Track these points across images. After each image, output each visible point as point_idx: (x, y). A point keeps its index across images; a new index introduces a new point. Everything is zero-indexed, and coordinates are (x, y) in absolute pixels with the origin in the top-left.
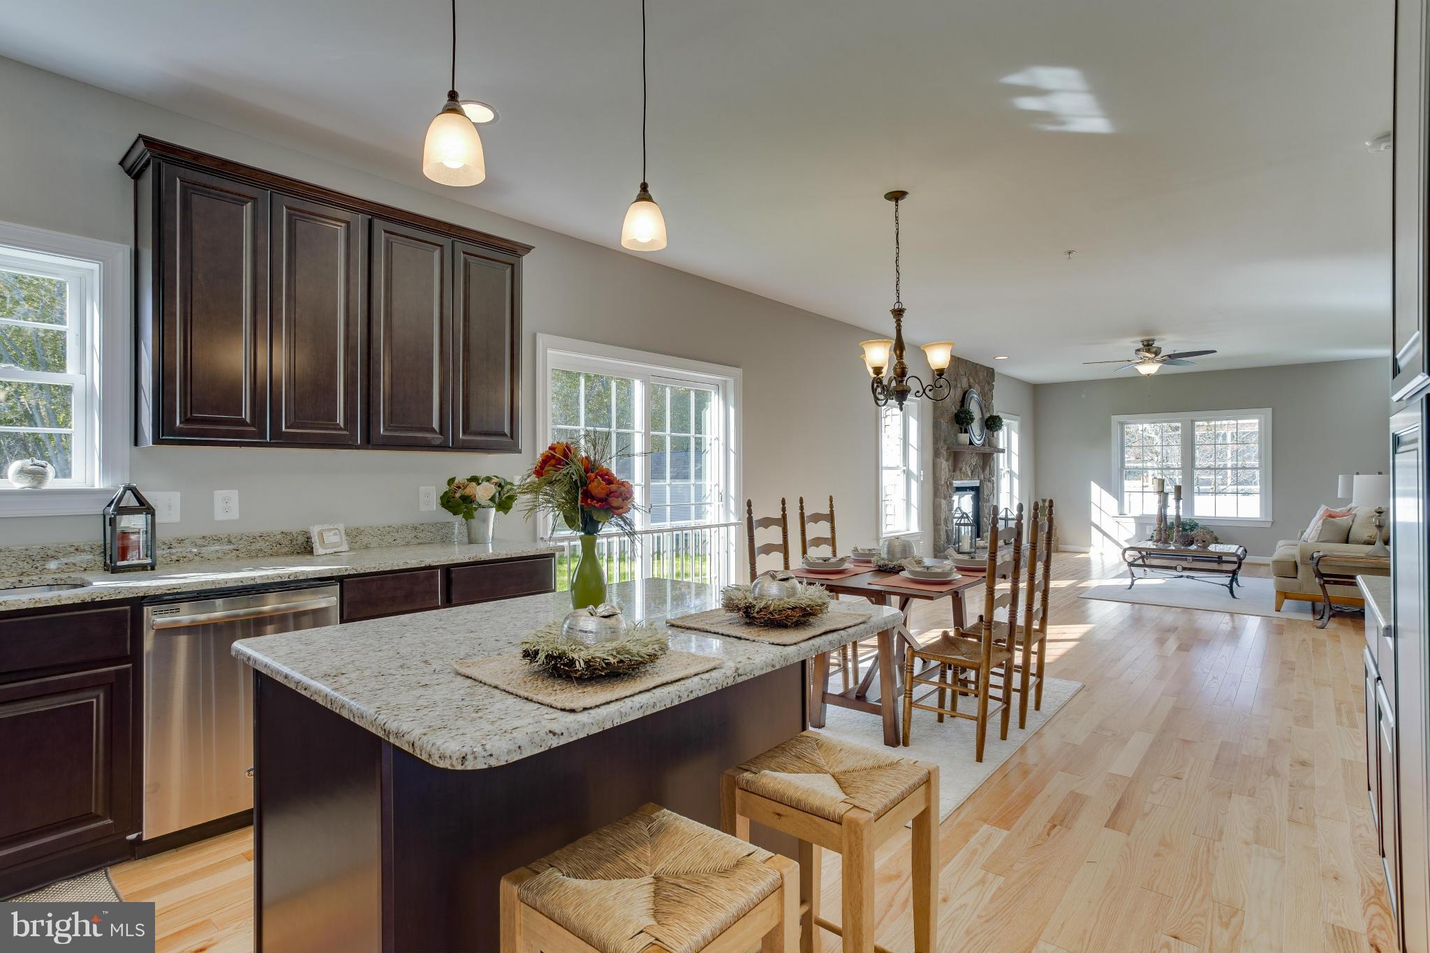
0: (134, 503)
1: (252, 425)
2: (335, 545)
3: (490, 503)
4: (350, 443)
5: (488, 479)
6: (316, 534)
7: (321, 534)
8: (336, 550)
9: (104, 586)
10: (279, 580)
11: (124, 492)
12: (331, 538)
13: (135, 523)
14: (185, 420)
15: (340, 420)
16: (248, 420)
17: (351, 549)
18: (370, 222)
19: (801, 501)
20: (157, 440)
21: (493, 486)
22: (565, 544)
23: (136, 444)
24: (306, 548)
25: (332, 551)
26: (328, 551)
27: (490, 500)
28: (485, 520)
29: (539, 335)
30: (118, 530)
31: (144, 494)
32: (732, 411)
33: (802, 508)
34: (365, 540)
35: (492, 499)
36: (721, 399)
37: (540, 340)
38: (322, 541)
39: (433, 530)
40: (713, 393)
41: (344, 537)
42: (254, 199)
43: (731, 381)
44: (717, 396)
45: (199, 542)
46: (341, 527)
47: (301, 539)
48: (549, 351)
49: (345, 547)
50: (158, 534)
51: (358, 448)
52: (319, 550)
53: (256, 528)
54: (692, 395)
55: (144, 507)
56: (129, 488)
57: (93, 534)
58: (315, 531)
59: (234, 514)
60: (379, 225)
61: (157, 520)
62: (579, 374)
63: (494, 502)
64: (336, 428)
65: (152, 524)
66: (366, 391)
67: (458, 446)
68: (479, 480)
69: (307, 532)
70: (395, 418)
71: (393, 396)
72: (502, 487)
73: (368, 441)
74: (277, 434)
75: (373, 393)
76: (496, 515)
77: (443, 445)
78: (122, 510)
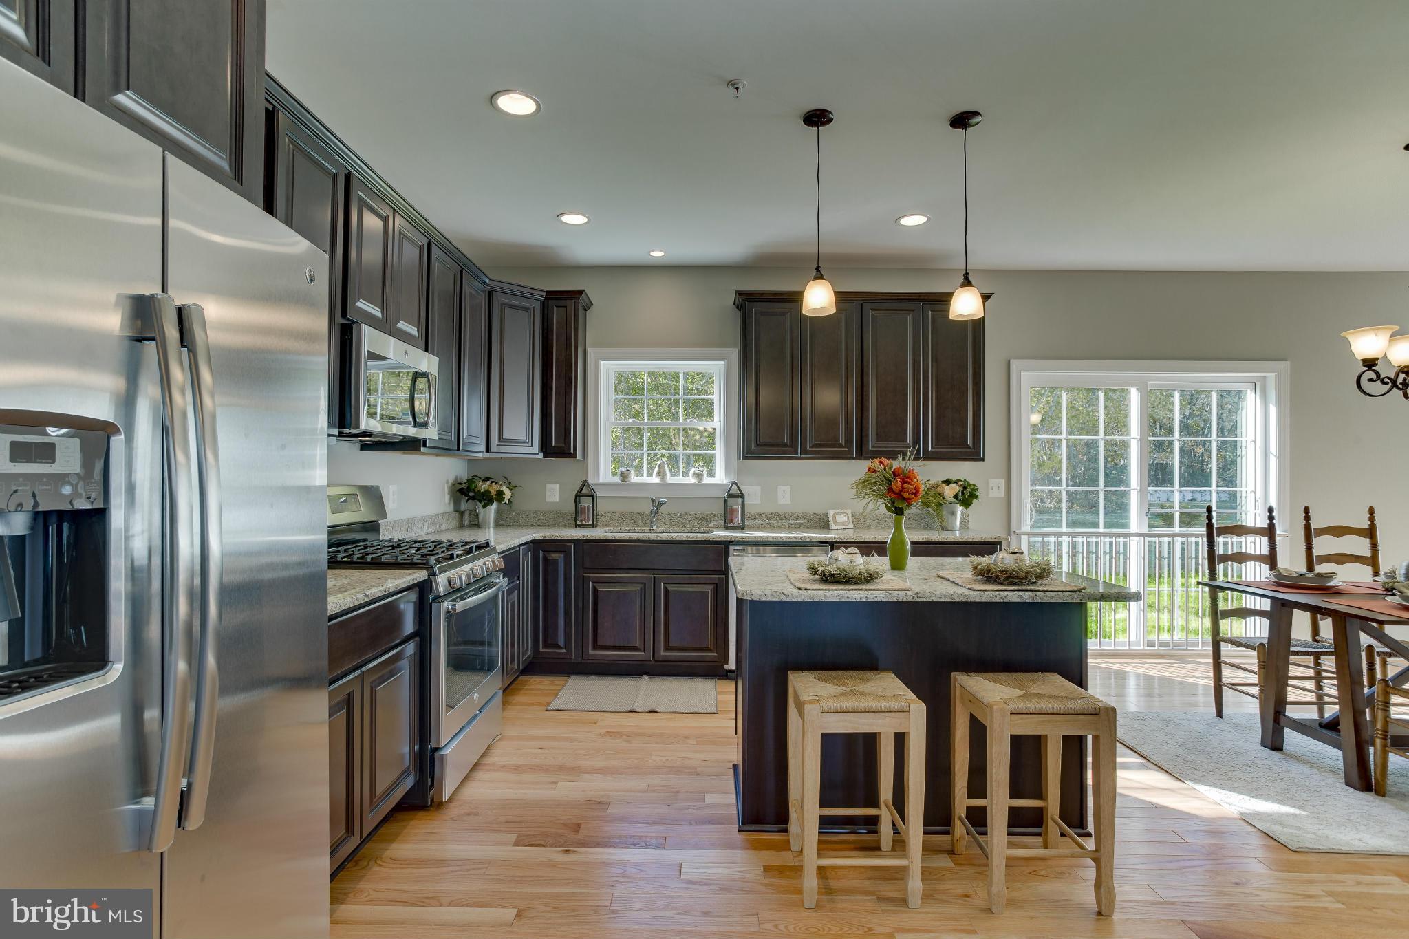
0: (737, 492)
1: (791, 446)
2: (844, 524)
3: (954, 500)
4: (849, 456)
5: (956, 482)
6: (831, 515)
7: (834, 516)
8: (844, 527)
9: (720, 534)
10: (795, 540)
11: (732, 485)
12: (841, 519)
14: (757, 445)
15: (841, 440)
16: (788, 444)
17: (855, 528)
18: (862, 305)
19: (1307, 510)
20: (745, 457)
21: (958, 487)
23: (739, 458)
24: (824, 522)
25: (842, 527)
26: (838, 528)
27: (954, 497)
28: (953, 513)
29: (1012, 361)
30: (729, 507)
31: (740, 487)
32: (1273, 410)
33: (1307, 518)
34: (867, 522)
35: (956, 497)
36: (1258, 397)
37: (1014, 366)
38: (836, 521)
39: (917, 519)
40: (1249, 391)
41: (851, 519)
42: (791, 311)
43: (1271, 378)
44: (1253, 394)
45: (770, 516)
46: (849, 512)
47: (822, 519)
48: (1022, 373)
49: (851, 526)
50: (747, 510)
51: (854, 459)
52: (833, 526)
53: (799, 510)
54: (1214, 397)
55: (742, 496)
56: (734, 483)
57: (719, 509)
58: (831, 513)
59: (788, 501)
61: (746, 504)
62: (1061, 389)
63: (957, 499)
64: (841, 446)
65: (743, 504)
66: (859, 421)
67: (929, 456)
68: (948, 482)
69: (827, 516)
70: (879, 437)
71: (878, 423)
72: (965, 488)
73: (862, 454)
74: (804, 451)
75: (864, 422)
76: (959, 509)
77: (917, 458)
78: (731, 496)
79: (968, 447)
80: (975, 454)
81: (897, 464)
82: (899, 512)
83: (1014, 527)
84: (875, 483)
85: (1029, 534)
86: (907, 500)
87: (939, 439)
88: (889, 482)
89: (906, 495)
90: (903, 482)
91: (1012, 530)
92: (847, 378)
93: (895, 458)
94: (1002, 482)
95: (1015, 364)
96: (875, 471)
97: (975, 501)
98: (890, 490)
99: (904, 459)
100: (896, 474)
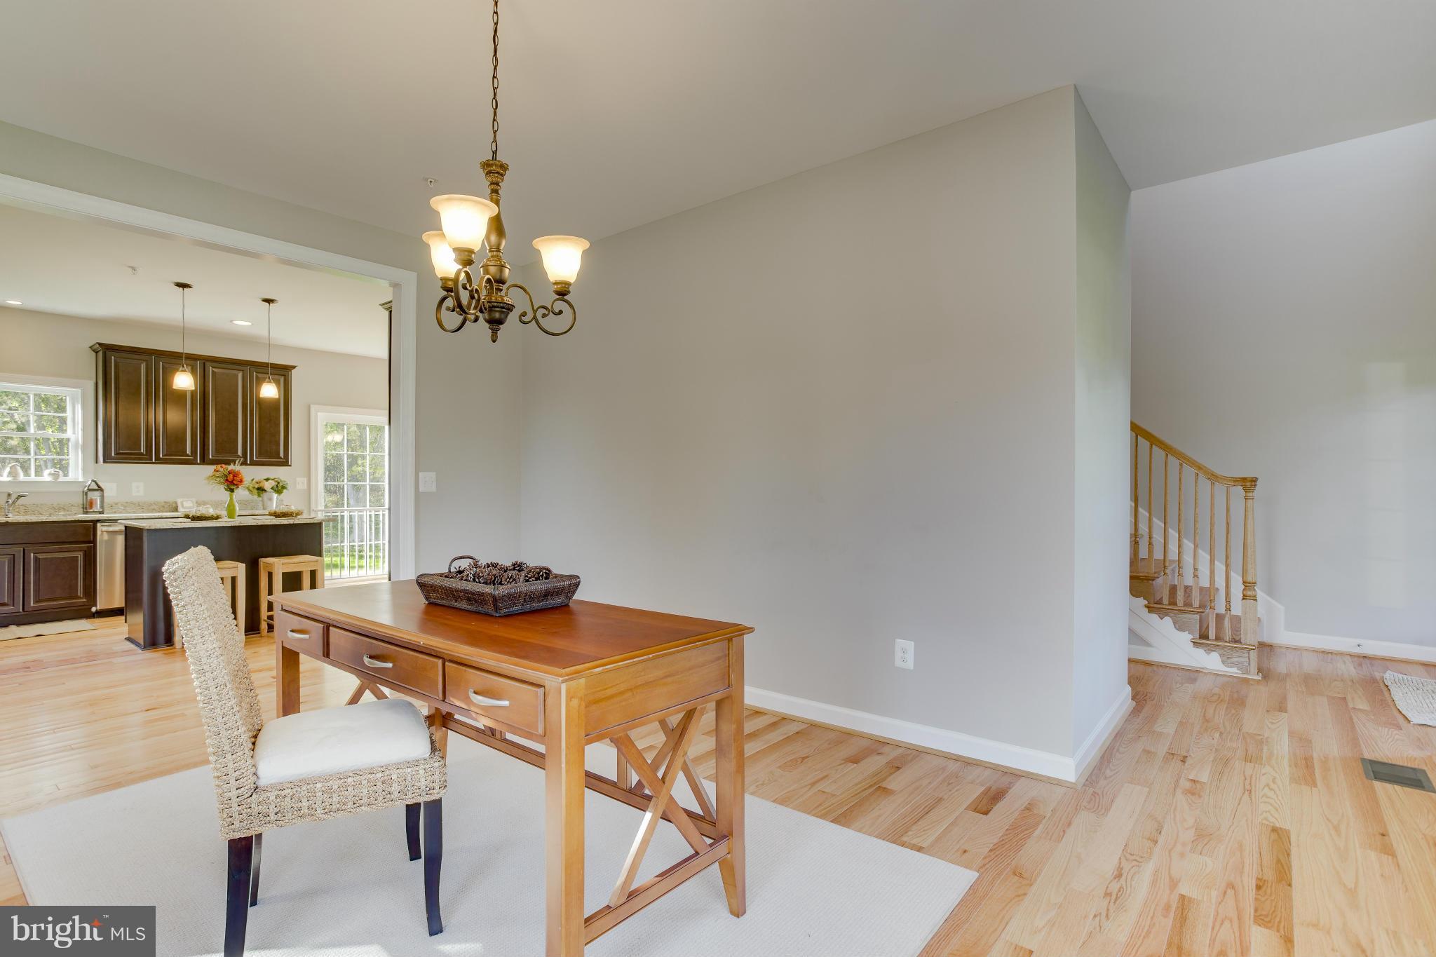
0: (96, 487)
1: (146, 455)
2: (189, 507)
3: (271, 490)
4: (194, 462)
5: (273, 479)
7: (182, 503)
9: (84, 516)
11: (91, 482)
12: (187, 504)
13: (95, 496)
14: (117, 454)
15: (188, 452)
16: (143, 453)
18: (204, 363)
20: (105, 462)
21: (273, 482)
22: (338, 514)
23: (97, 462)
24: (176, 510)
28: (271, 499)
29: (312, 406)
30: (89, 499)
31: (99, 483)
35: (272, 488)
38: (183, 506)
42: (146, 361)
45: (123, 505)
46: (194, 500)
47: (174, 505)
48: (319, 414)
50: (106, 499)
51: (198, 464)
52: (181, 509)
53: (154, 500)
55: (100, 489)
56: (93, 481)
57: (77, 499)
58: (179, 501)
59: (142, 494)
60: (207, 363)
61: (105, 495)
62: (343, 424)
63: (273, 490)
64: (188, 455)
65: (102, 497)
66: (202, 439)
67: (253, 463)
68: (267, 480)
69: (176, 503)
70: (218, 450)
71: (216, 441)
72: (279, 483)
73: (204, 461)
74: (158, 458)
75: (206, 440)
76: (275, 496)
77: (244, 463)
78: (90, 490)
79: (281, 458)
80: (285, 463)
81: (231, 467)
82: (232, 491)
83: (313, 506)
84: (219, 477)
85: (322, 511)
86: (236, 485)
87: (260, 454)
88: (226, 476)
89: (235, 482)
90: (234, 476)
91: (312, 509)
92: (192, 411)
93: (229, 464)
94: (305, 480)
95: (313, 408)
96: (218, 471)
97: (285, 491)
98: (227, 480)
99: (234, 464)
100: (229, 473)
